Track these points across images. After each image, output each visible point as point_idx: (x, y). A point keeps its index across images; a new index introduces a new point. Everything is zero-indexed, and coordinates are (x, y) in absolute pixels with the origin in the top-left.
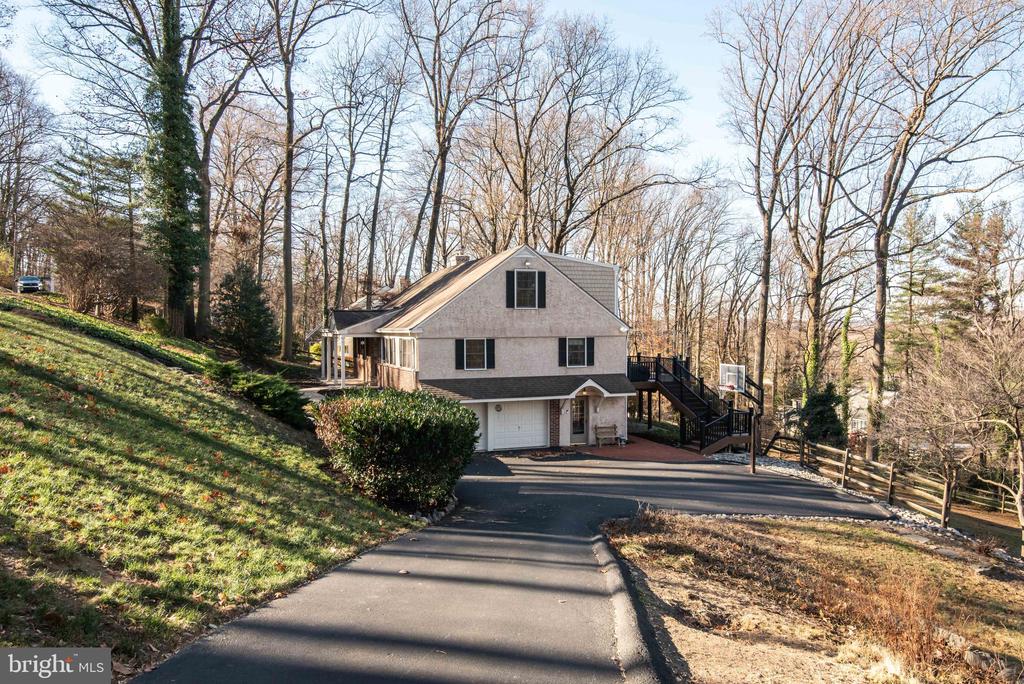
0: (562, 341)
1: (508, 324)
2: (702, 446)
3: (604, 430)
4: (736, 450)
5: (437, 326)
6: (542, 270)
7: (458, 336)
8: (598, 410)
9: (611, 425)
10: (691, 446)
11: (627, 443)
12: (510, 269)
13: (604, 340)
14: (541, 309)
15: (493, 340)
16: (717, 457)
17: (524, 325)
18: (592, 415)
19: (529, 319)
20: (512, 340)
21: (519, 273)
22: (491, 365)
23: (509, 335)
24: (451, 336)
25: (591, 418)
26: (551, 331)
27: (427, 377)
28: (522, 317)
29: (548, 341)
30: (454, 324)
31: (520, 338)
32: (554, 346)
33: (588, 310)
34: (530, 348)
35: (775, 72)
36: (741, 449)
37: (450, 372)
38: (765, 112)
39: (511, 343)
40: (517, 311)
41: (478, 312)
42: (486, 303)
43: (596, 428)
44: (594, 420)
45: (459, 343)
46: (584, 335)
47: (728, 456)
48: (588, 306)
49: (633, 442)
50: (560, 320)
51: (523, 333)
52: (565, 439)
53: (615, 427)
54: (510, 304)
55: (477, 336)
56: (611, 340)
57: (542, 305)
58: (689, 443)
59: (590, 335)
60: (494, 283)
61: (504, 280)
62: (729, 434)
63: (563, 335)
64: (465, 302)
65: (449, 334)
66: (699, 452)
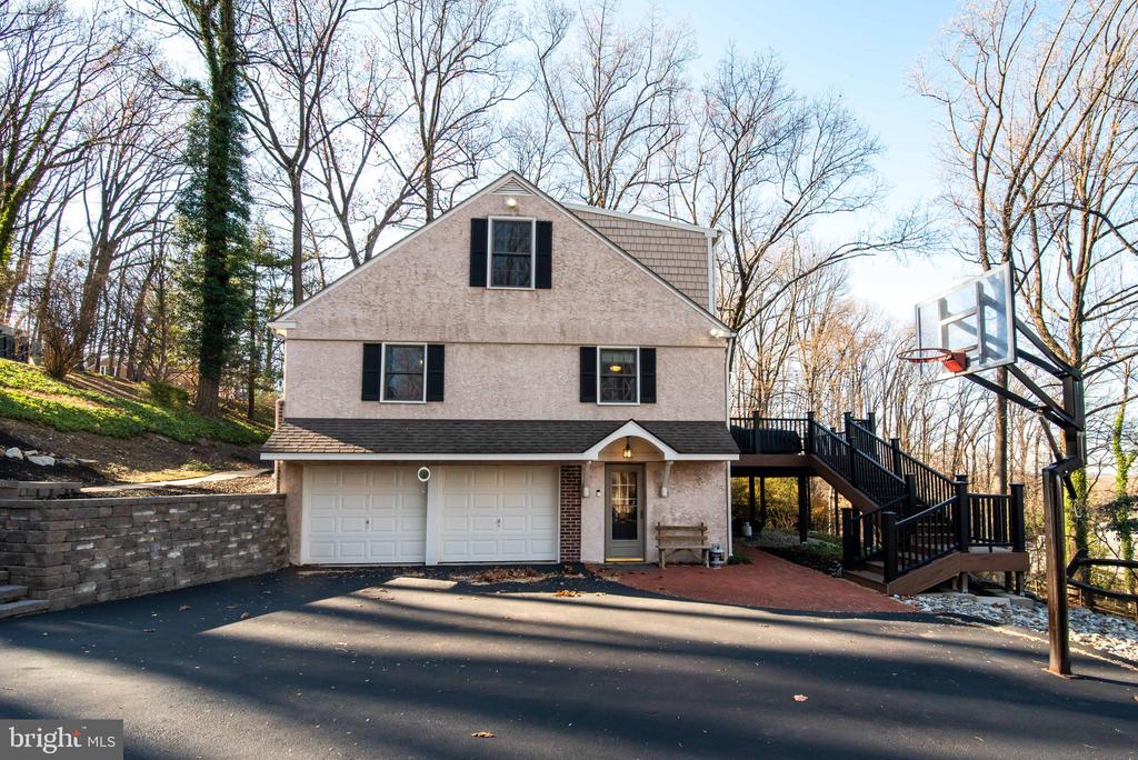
0: (587, 354)
1: (472, 317)
2: (890, 575)
3: (678, 534)
4: (981, 589)
5: (327, 317)
6: (545, 217)
7: (370, 337)
8: (665, 491)
9: (695, 523)
10: (864, 574)
11: (731, 562)
12: (479, 215)
13: (678, 354)
14: (541, 291)
15: (443, 347)
16: (927, 604)
17: (507, 319)
18: (652, 502)
19: (517, 309)
20: (482, 348)
21: (495, 221)
22: (436, 393)
23: (475, 338)
24: (354, 337)
25: (650, 508)
26: (563, 333)
27: (301, 414)
28: (501, 305)
29: (558, 351)
30: (360, 315)
31: (499, 345)
32: (571, 364)
33: (641, 294)
34: (519, 365)
35: (999, 107)
36: (996, 586)
37: (351, 406)
38: (988, 159)
39: (478, 353)
40: (490, 294)
41: (412, 292)
42: (427, 276)
43: (659, 528)
44: (657, 511)
45: (371, 351)
46: (635, 343)
47: (960, 602)
48: (643, 288)
49: (746, 562)
50: (581, 314)
51: (503, 334)
52: (593, 549)
53: (702, 529)
54: (477, 279)
55: (409, 338)
56: (690, 352)
57: (545, 281)
58: (864, 566)
59: (648, 342)
60: (445, 240)
61: (467, 234)
62: (962, 548)
63: (589, 341)
64: (384, 273)
65: (351, 333)
66: (881, 588)
